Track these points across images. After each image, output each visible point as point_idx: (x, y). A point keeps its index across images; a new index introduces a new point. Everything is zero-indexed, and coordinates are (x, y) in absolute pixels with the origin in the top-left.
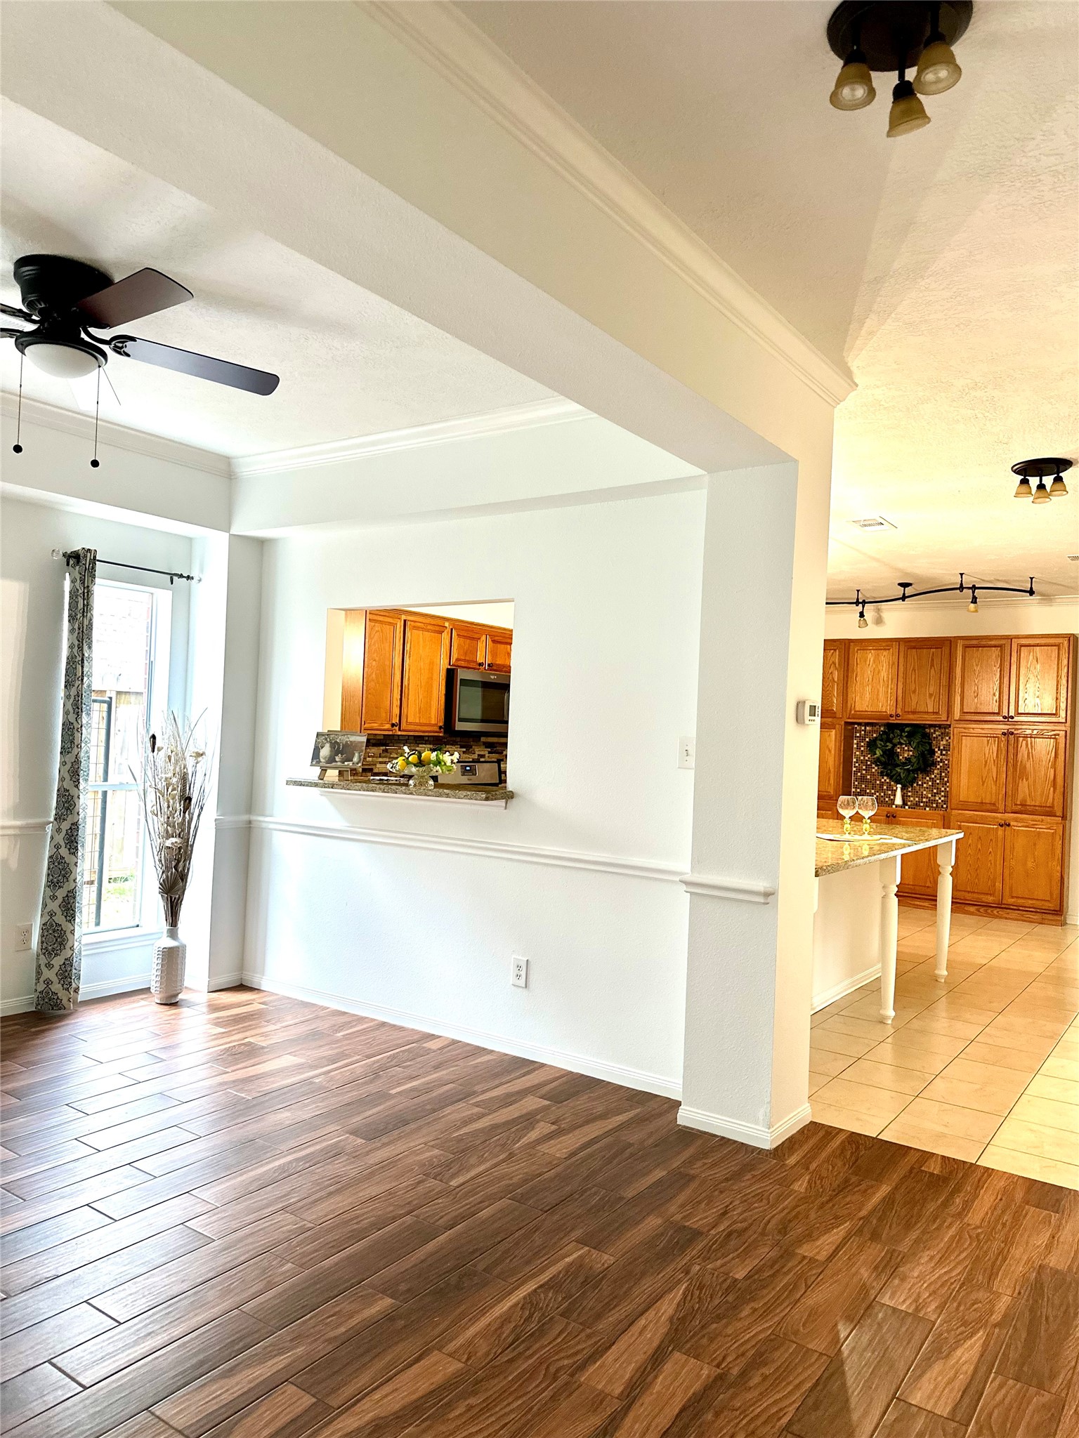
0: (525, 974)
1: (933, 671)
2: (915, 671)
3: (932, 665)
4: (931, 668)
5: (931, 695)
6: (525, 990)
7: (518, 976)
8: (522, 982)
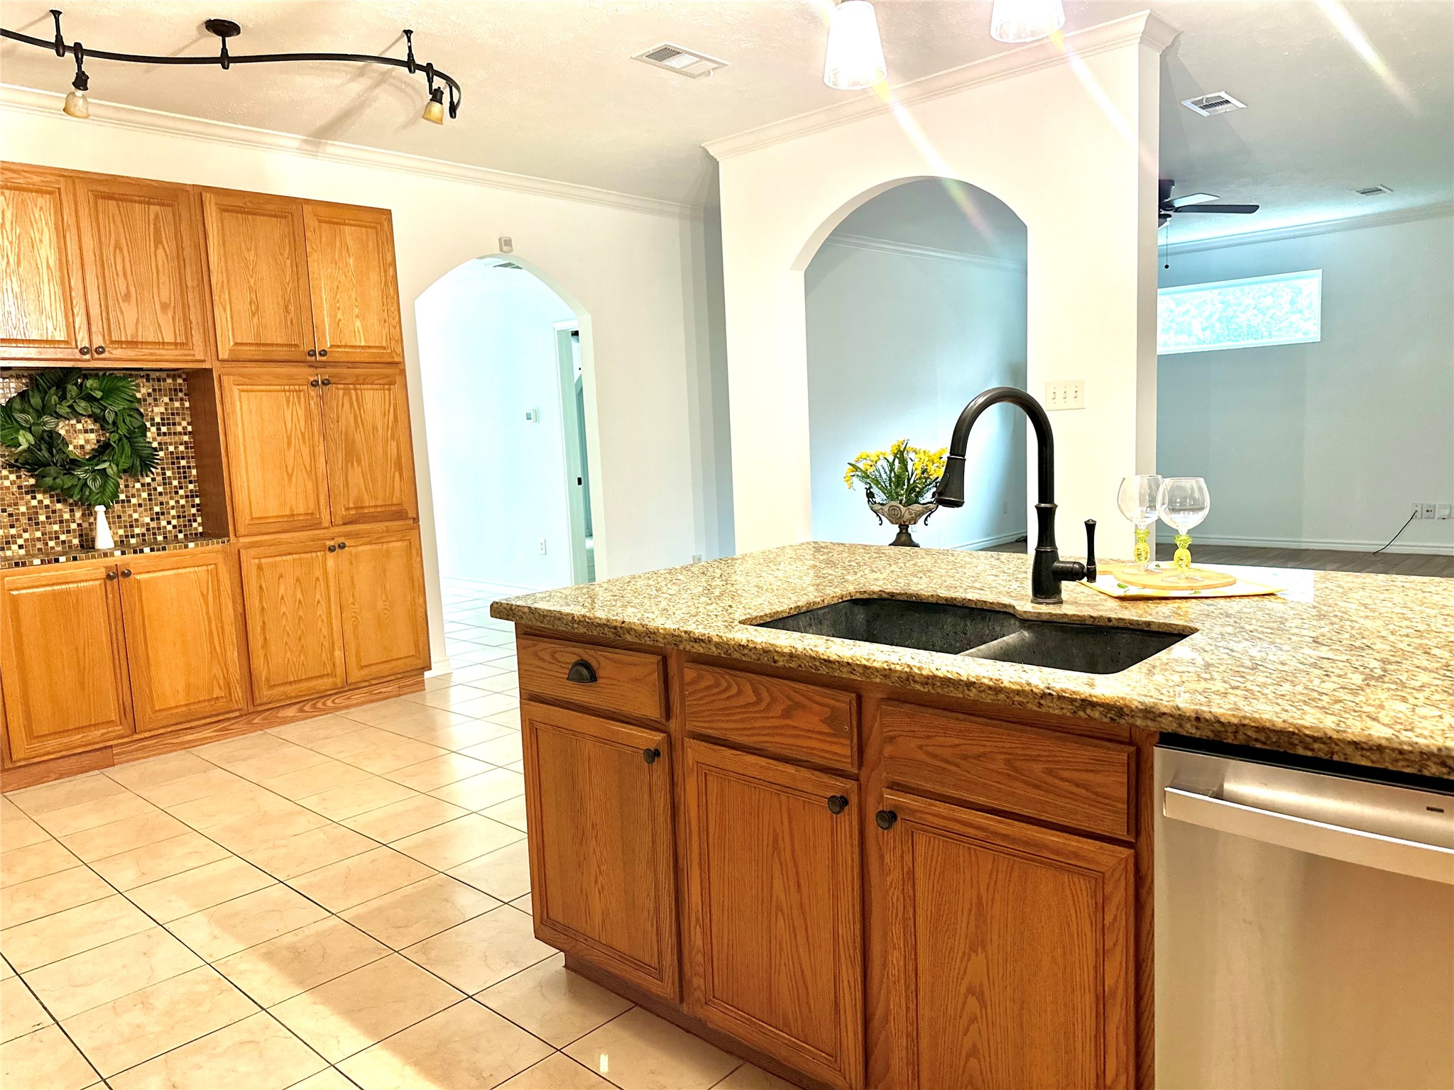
1: (160, 252)
2: (121, 250)
3: (158, 242)
4: (156, 248)
5: (165, 307)
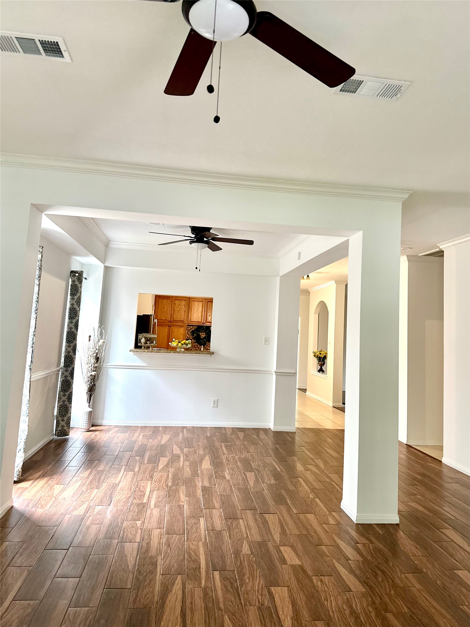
0: (216, 403)
6: (217, 408)
7: (214, 404)
8: (216, 405)
